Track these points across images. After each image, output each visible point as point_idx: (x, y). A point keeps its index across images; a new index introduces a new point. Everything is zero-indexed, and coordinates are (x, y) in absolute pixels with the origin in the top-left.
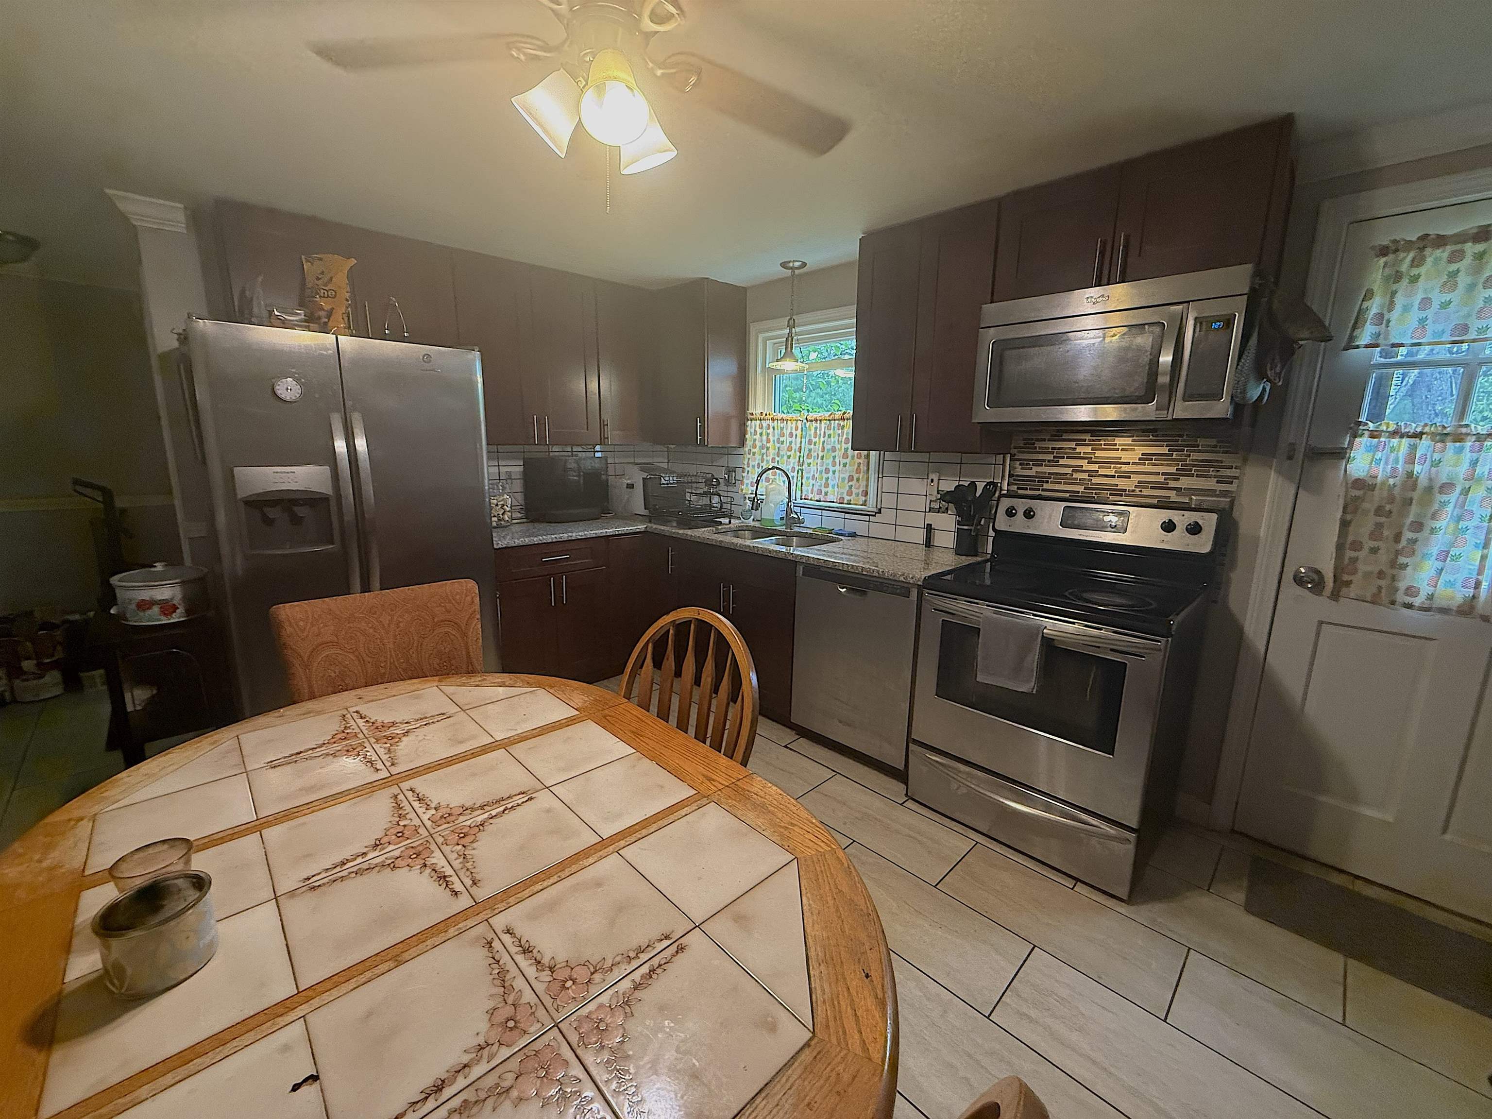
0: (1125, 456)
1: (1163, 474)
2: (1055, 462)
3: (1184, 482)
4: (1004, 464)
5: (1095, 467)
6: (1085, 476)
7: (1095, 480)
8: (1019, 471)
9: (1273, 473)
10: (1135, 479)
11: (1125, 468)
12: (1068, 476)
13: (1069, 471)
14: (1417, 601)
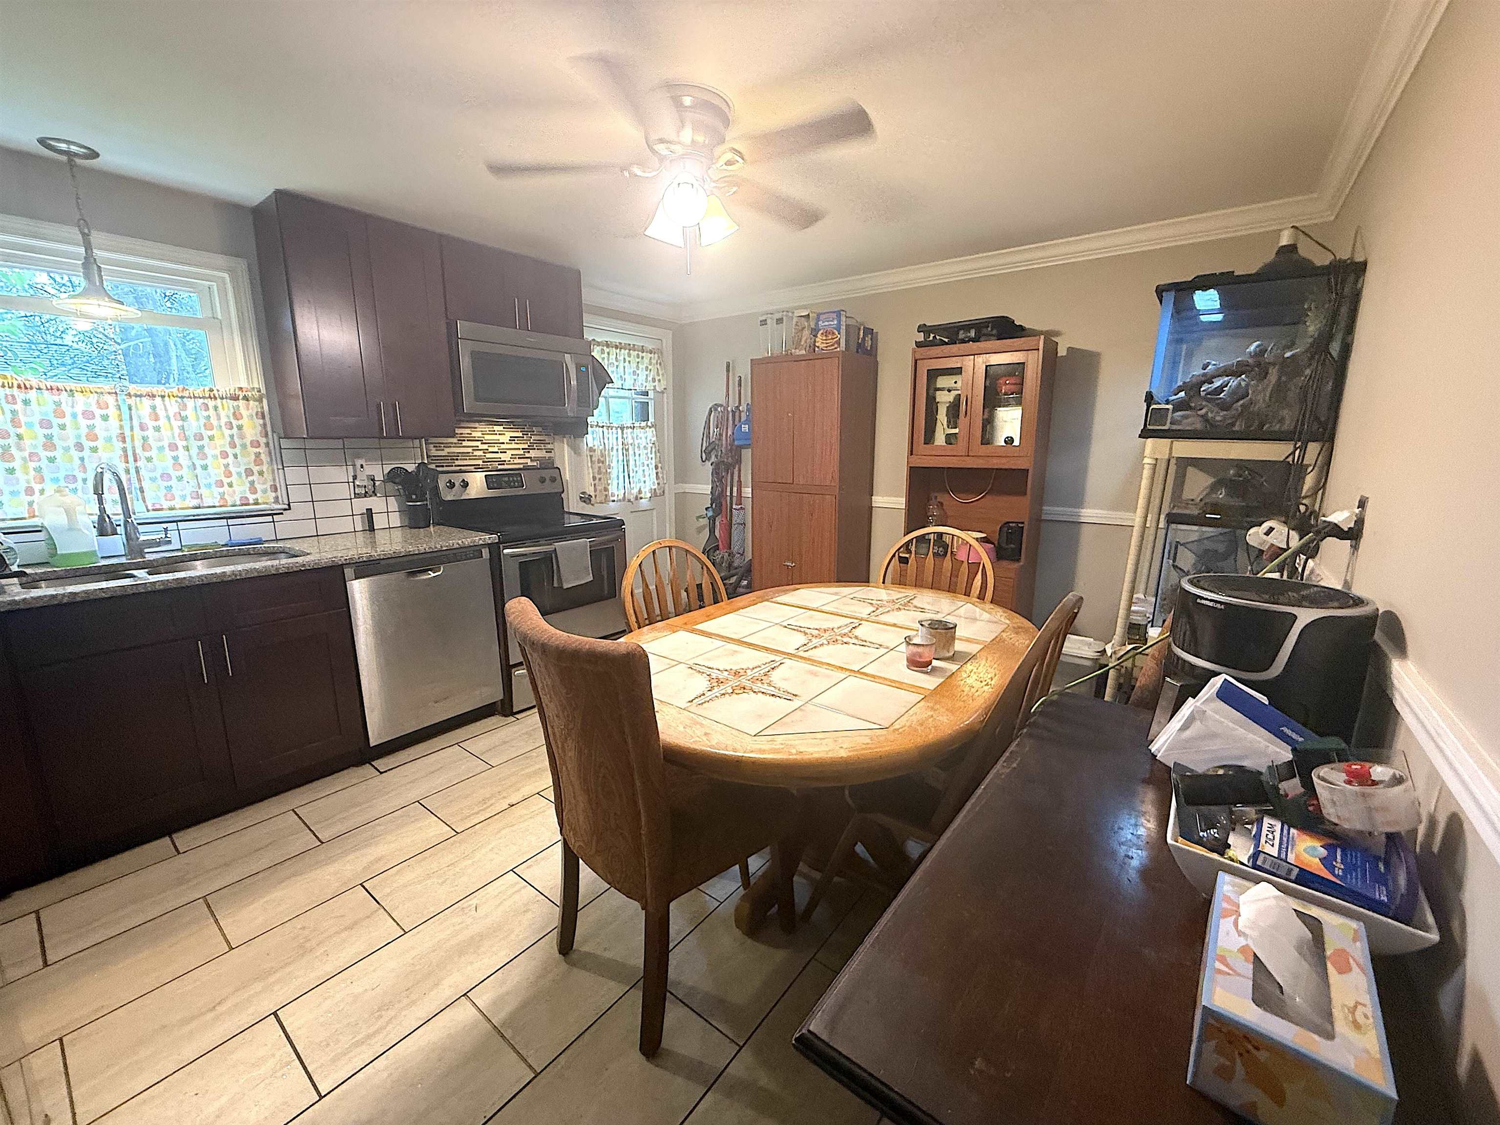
0: (502, 439)
1: (523, 449)
2: (458, 445)
3: (533, 454)
4: (421, 447)
5: (485, 447)
6: (481, 453)
7: (488, 455)
8: (434, 452)
9: (566, 446)
10: (509, 453)
11: (503, 446)
12: (471, 454)
13: (470, 450)
14: (615, 498)
